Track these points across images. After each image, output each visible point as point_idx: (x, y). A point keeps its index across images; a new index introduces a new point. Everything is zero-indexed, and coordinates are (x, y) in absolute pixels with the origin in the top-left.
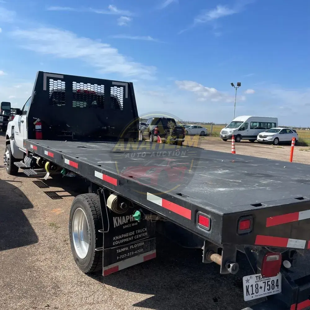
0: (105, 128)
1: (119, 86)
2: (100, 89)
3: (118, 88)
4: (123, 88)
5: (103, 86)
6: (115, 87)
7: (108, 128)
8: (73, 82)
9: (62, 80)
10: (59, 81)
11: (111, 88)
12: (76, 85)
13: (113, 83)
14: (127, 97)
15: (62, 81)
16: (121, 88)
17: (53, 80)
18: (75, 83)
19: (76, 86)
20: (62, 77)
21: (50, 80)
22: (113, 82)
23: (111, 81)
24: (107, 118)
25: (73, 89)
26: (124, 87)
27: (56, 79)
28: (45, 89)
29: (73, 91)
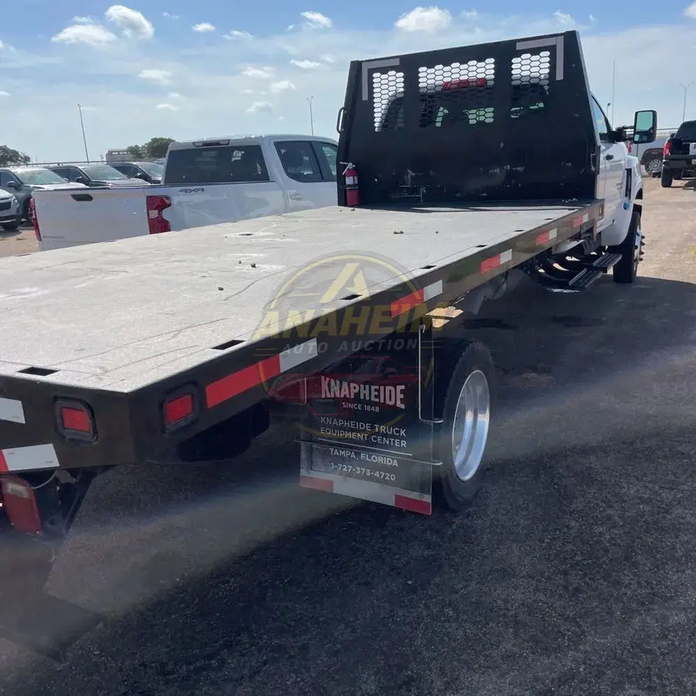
0: (497, 170)
1: (535, 51)
2: (485, 70)
3: (533, 58)
4: (548, 53)
5: (492, 60)
6: (524, 56)
8: (421, 69)
9: (397, 69)
10: (390, 73)
11: (514, 60)
12: (425, 74)
13: (519, 47)
14: (560, 76)
15: (398, 71)
16: (542, 54)
17: (379, 74)
18: (425, 69)
19: (430, 78)
20: (397, 62)
21: (375, 75)
22: (518, 44)
23: (514, 42)
24: (502, 144)
25: (420, 85)
26: (552, 49)
27: (384, 71)
28: (365, 97)
29: (421, 91)
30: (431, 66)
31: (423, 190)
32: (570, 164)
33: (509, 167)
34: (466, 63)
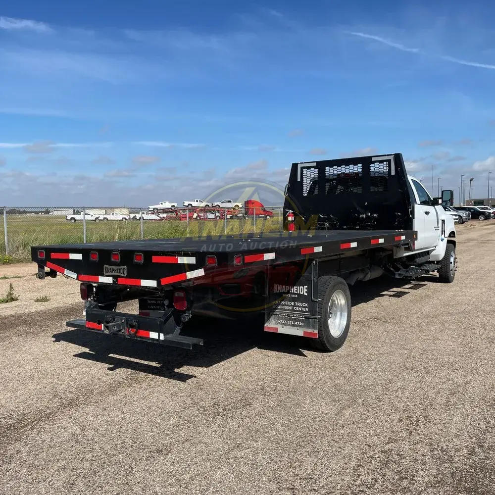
0: (364, 216)
1: (381, 162)
2: (358, 168)
3: (380, 164)
4: (387, 163)
5: (361, 165)
6: (376, 164)
7: (367, 215)
8: (326, 168)
9: (315, 167)
10: (312, 169)
11: (371, 165)
13: (374, 159)
14: (393, 173)
16: (385, 163)
17: (306, 170)
18: (328, 168)
19: (329, 171)
20: (315, 164)
21: (304, 170)
23: (371, 157)
24: (366, 203)
25: (326, 175)
26: (389, 161)
27: (309, 168)
28: (299, 180)
29: (326, 177)
30: (332, 166)
31: (327, 224)
32: (400, 214)
33: (370, 214)
34: (348, 166)
